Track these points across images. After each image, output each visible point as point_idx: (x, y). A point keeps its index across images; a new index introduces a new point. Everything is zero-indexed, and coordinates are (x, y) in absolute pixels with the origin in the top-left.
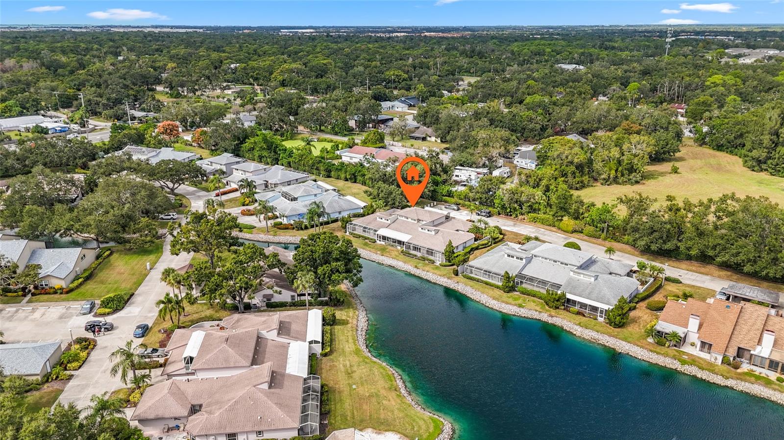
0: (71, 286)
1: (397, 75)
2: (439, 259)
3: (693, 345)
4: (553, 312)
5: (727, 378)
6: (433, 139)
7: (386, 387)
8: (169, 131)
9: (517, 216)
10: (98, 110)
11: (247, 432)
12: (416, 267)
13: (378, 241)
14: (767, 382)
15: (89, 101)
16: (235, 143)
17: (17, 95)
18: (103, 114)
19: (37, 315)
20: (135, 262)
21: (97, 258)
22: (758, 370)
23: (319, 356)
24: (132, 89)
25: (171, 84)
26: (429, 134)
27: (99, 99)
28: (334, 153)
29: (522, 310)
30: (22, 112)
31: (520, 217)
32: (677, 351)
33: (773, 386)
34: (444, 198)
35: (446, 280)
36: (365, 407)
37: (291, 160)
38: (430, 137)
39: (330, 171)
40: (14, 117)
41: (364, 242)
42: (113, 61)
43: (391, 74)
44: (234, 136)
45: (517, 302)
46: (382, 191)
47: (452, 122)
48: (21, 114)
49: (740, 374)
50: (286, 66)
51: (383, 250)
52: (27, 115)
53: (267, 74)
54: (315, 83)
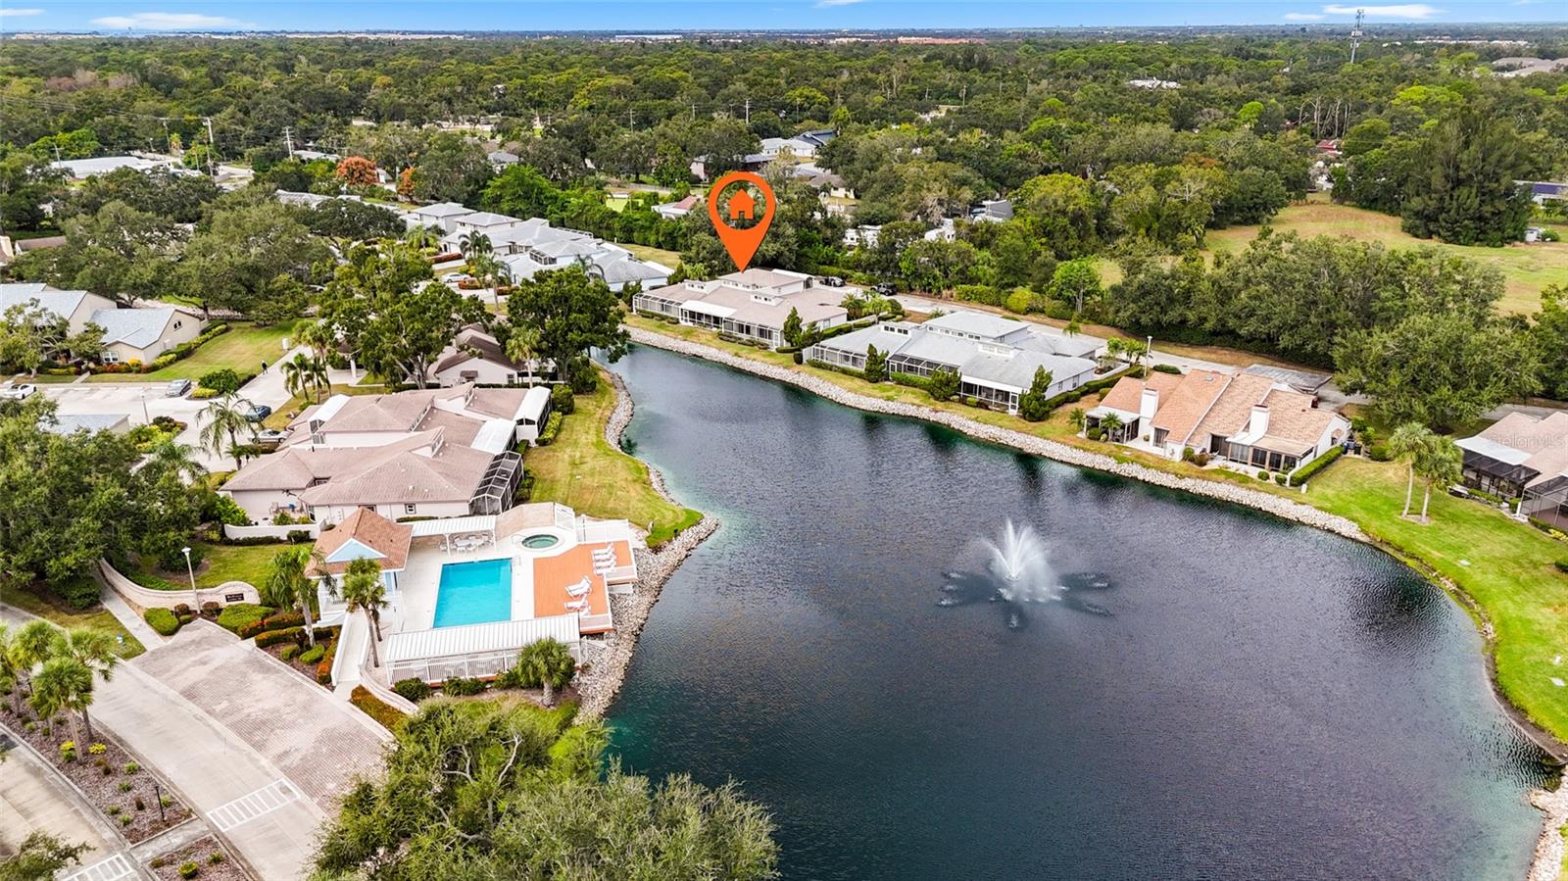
0: (156, 362)
1: (807, 97)
2: (777, 341)
3: (1147, 439)
4: (939, 405)
5: (1182, 477)
6: (841, 192)
7: (630, 478)
8: (356, 175)
9: (939, 292)
10: (238, 149)
11: (390, 504)
12: (736, 354)
13: (682, 322)
14: (1243, 480)
15: (223, 132)
16: (469, 189)
17: (92, 119)
18: (246, 155)
19: (97, 396)
20: (265, 341)
21: (203, 332)
22: (1233, 467)
23: (533, 444)
24: (304, 117)
25: (377, 112)
26: (833, 183)
27: (240, 128)
28: (649, 210)
29: (891, 403)
30: (102, 150)
31: (945, 293)
32: (1117, 446)
33: (1250, 485)
34: (821, 267)
35: (781, 370)
36: (586, 496)
37: (564, 214)
38: (836, 189)
39: (632, 231)
40: (86, 157)
41: (659, 323)
42: (278, 77)
43: (796, 95)
44: (470, 177)
45: (885, 394)
46: (704, 248)
47: (874, 158)
48: (99, 153)
49: (1204, 472)
50: (599, 82)
51: (688, 334)
52: (110, 155)
53: (561, 97)
54: (644, 109)
